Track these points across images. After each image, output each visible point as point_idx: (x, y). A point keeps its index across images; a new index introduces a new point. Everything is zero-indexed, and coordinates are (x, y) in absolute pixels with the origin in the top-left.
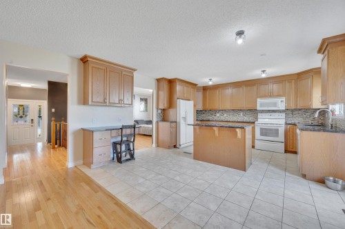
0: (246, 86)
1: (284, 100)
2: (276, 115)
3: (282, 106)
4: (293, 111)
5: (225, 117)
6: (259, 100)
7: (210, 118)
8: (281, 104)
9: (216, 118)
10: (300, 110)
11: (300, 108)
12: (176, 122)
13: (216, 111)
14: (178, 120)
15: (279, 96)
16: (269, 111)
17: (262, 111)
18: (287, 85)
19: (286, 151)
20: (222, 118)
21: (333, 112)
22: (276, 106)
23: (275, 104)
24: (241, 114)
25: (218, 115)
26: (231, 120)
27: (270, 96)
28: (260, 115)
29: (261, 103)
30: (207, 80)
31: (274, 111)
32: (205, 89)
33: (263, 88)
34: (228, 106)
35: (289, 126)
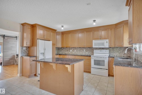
0: (87, 32)
1: (108, 41)
2: (104, 51)
3: (107, 45)
4: (113, 48)
5: (76, 52)
6: (94, 41)
7: (67, 53)
8: (106, 44)
9: (70, 53)
10: (117, 48)
11: (117, 46)
12: (36, 57)
13: (70, 48)
14: (37, 56)
15: (105, 38)
16: (100, 48)
17: (96, 49)
18: (110, 32)
19: (109, 75)
20: (74, 53)
21: (135, 49)
22: (103, 45)
23: (103, 44)
24: (85, 50)
25: (71, 51)
26: (79, 54)
27: (100, 39)
28: (95, 51)
29: (95, 43)
30: (60, 26)
31: (103, 49)
32: (63, 33)
33: (96, 33)
34: (76, 45)
35: (110, 59)
